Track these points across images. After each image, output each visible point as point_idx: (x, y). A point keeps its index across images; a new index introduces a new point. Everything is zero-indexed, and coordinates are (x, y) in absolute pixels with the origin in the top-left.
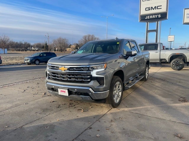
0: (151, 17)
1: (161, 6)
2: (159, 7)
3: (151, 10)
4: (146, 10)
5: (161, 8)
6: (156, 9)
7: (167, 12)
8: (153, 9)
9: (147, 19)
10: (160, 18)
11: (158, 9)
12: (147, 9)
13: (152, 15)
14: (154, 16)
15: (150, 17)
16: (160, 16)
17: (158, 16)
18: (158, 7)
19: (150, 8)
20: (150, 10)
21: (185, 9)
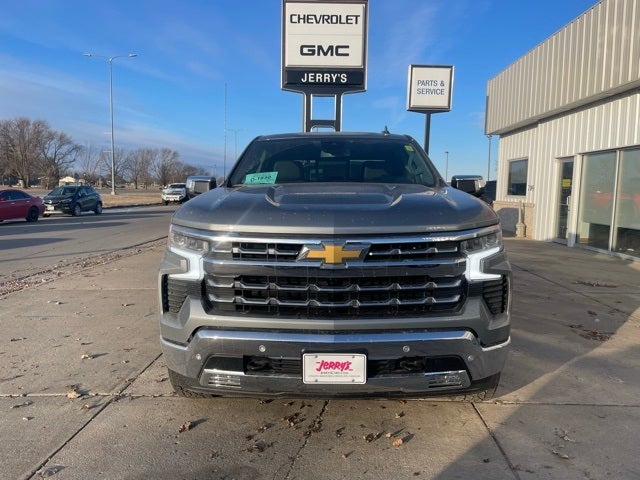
0: (319, 77)
1: (348, 47)
2: (341, 51)
3: (319, 54)
4: (302, 53)
5: (347, 55)
6: (332, 55)
7: (364, 69)
8: (325, 54)
9: (307, 83)
10: (344, 84)
11: (337, 54)
12: (305, 50)
13: (323, 71)
14: (327, 77)
15: (315, 76)
16: (344, 79)
17: (338, 79)
18: (338, 47)
19: (316, 49)
20: (313, 54)
21: (413, 66)
